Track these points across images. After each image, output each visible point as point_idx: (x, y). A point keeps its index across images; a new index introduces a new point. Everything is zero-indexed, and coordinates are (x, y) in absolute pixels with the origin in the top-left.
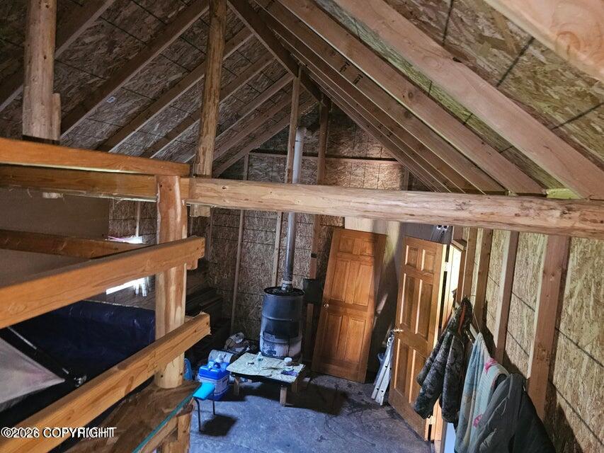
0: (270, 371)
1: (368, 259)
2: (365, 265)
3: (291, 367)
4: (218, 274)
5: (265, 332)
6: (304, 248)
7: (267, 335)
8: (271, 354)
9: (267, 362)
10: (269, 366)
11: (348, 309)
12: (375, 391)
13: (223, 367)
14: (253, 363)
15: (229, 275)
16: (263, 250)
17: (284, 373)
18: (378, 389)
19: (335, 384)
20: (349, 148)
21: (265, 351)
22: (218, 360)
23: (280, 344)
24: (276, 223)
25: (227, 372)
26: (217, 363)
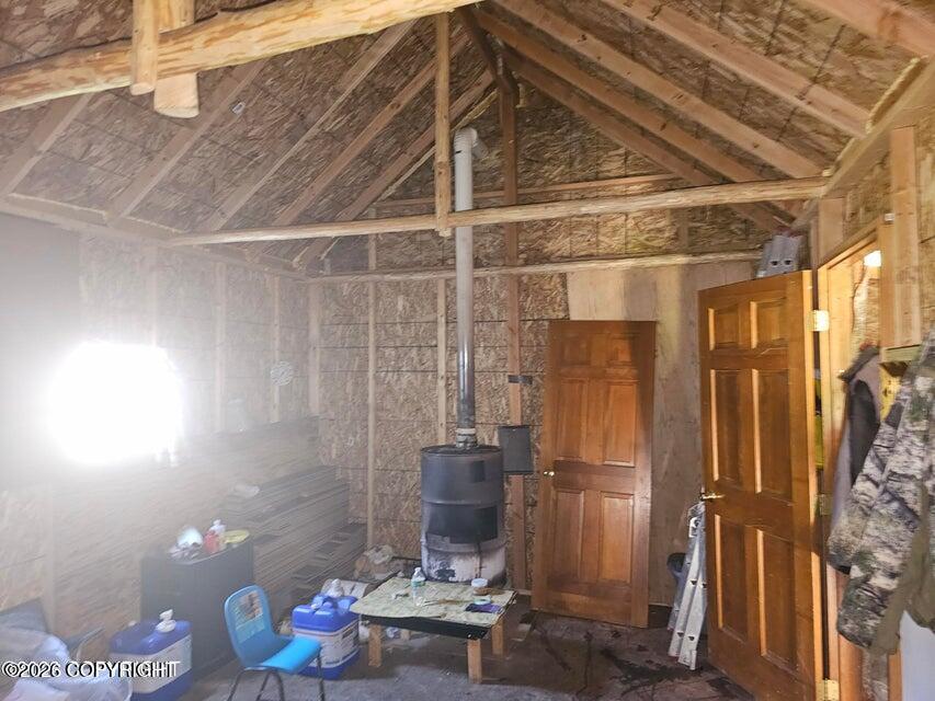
0: (443, 606)
1: (624, 371)
2: (620, 384)
3: (487, 598)
4: (336, 438)
5: (430, 532)
6: (494, 371)
7: (434, 537)
8: (445, 576)
9: (435, 590)
10: (439, 598)
11: (595, 477)
12: (676, 638)
13: (344, 605)
14: (407, 595)
15: (358, 439)
16: (417, 383)
17: (472, 608)
18: (681, 635)
19: (585, 634)
20: (562, 167)
21: (433, 572)
22: (332, 593)
23: (462, 555)
24: (436, 330)
25: (353, 616)
26: (329, 599)
